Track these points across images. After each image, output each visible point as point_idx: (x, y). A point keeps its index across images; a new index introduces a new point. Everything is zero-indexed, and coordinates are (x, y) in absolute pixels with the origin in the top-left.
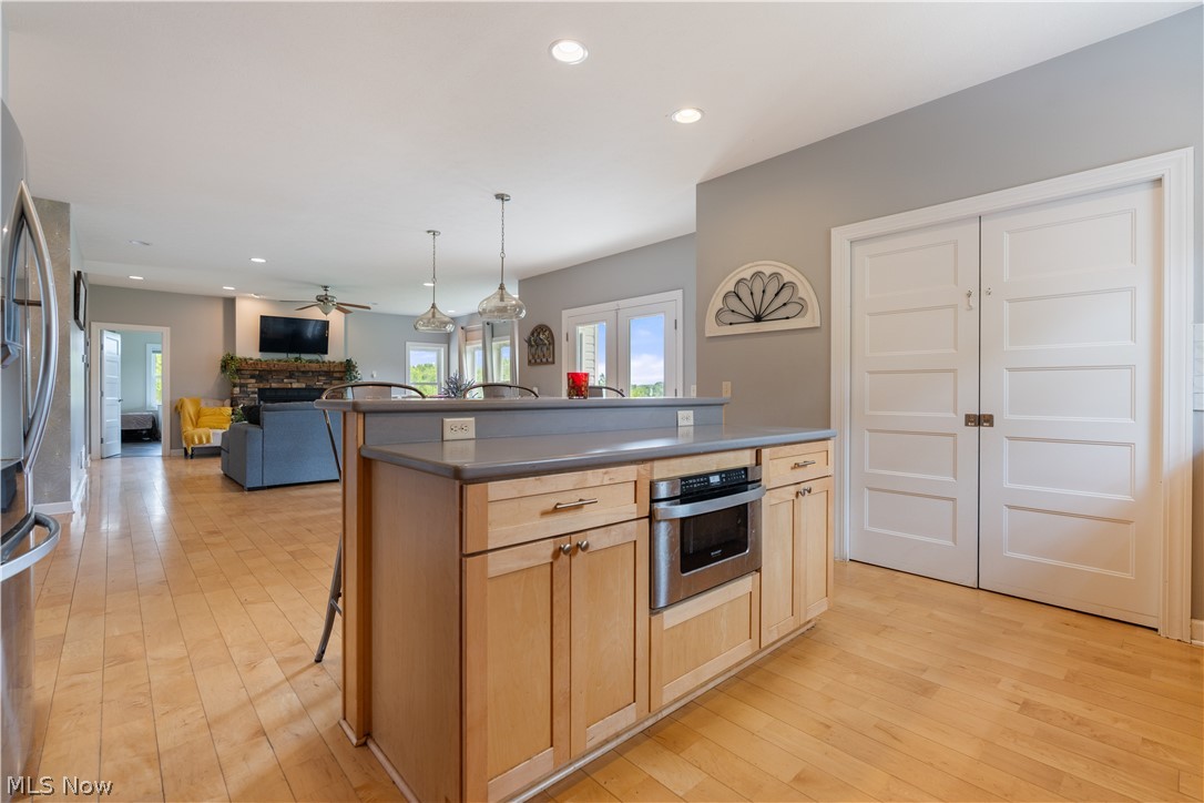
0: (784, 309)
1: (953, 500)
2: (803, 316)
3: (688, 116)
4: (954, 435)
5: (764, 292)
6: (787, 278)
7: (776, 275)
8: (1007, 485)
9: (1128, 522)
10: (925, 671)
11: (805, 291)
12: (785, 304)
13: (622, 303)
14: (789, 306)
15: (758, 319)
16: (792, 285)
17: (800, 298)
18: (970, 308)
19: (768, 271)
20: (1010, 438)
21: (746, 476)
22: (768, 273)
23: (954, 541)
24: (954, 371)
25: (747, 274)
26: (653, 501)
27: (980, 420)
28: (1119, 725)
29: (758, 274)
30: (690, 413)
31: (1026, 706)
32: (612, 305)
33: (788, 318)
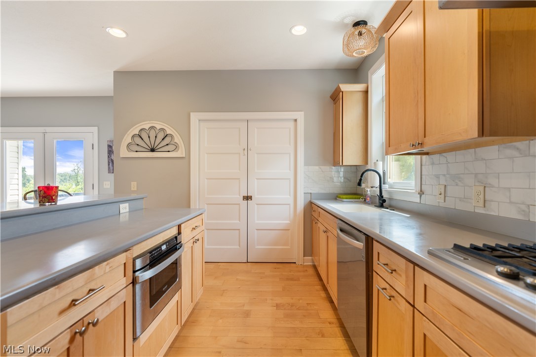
0: (167, 147)
1: (239, 230)
2: (177, 151)
3: (117, 33)
4: (239, 204)
5: (156, 137)
6: (168, 132)
7: (162, 129)
8: (256, 222)
9: (289, 230)
10: (244, 305)
11: (178, 139)
12: (167, 145)
13: (48, 129)
14: (169, 146)
15: (153, 150)
16: (172, 136)
17: (175, 143)
18: (244, 155)
19: (158, 127)
20: (257, 204)
21: (177, 241)
22: (158, 128)
23: (240, 246)
24: (239, 179)
25: (147, 127)
26: (134, 272)
27: (247, 198)
28: (301, 301)
29: (152, 127)
30: (126, 205)
31: (278, 306)
32: (42, 129)
33: (169, 151)
